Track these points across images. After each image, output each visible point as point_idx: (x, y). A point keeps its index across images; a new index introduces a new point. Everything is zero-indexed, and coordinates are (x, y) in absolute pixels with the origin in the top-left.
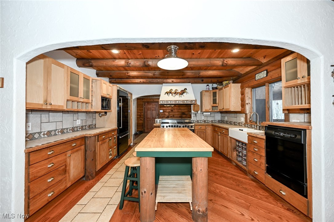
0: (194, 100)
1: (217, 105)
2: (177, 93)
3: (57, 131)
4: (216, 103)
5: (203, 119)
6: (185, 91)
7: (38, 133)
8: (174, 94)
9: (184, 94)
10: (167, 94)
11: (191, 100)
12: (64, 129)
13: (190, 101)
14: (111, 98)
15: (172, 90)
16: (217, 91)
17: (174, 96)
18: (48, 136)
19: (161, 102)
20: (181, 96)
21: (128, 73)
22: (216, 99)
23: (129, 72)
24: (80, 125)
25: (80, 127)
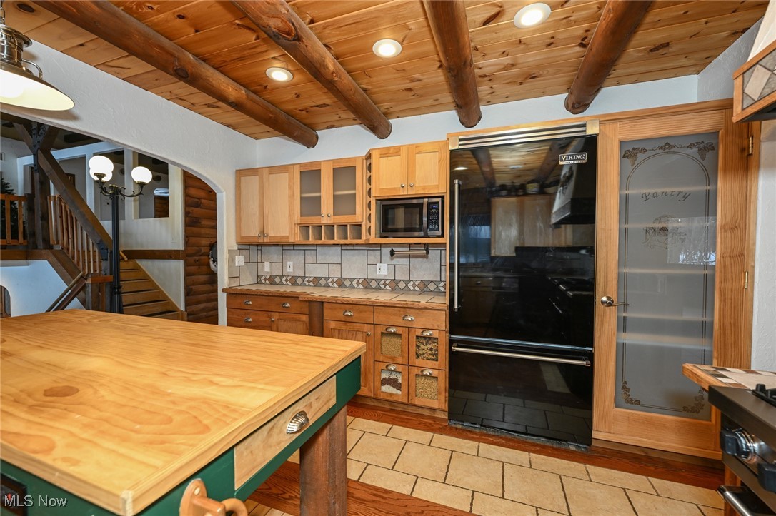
3: (330, 280)
7: (301, 277)
24: (386, 275)
25: (387, 282)
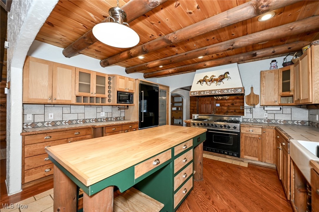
0: (240, 88)
1: (291, 93)
2: (213, 80)
4: (289, 91)
5: (265, 116)
6: (226, 76)
7: (60, 121)
8: (209, 81)
9: (223, 81)
10: (200, 82)
11: (235, 89)
12: (86, 119)
13: (232, 90)
14: (133, 93)
15: (207, 77)
16: (292, 67)
17: (209, 85)
18: (69, 124)
19: (192, 94)
20: (219, 83)
21: (147, 65)
22: (289, 82)
23: (148, 63)
24: (104, 116)
25: (104, 119)
